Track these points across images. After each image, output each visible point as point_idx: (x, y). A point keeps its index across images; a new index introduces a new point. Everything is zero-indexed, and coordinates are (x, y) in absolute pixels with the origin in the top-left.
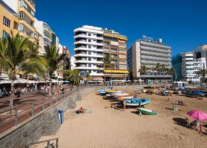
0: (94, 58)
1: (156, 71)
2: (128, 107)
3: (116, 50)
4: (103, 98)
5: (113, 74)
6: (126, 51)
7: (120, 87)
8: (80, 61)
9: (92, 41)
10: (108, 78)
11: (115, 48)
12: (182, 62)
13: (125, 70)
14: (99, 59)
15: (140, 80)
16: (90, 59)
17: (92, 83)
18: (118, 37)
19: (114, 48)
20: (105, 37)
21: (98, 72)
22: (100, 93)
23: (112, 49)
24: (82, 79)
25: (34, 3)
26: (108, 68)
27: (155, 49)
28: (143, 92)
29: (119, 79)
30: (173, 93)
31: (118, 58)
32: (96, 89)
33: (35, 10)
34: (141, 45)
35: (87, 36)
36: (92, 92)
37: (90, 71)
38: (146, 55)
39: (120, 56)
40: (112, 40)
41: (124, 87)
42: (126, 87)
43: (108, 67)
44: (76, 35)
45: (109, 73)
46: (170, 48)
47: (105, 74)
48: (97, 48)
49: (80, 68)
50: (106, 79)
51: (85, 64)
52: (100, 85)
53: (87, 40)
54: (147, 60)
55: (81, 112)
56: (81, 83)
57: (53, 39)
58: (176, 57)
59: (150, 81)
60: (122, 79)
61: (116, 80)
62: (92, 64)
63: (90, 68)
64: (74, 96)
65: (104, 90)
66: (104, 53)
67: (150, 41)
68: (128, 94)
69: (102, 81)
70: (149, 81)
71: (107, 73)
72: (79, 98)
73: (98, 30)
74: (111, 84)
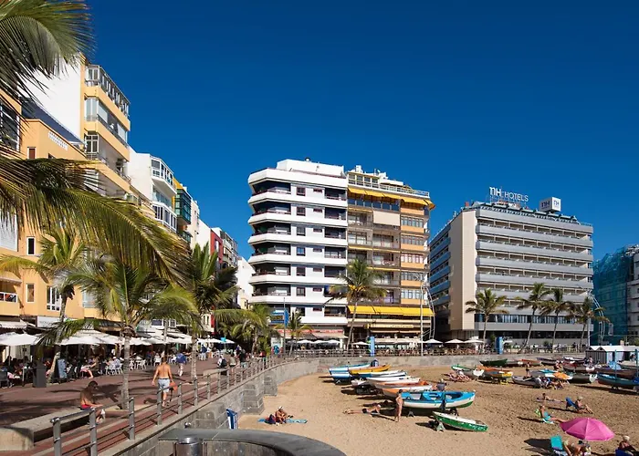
0: (317, 268)
1: (528, 311)
2: (411, 413)
3: (391, 238)
4: (342, 392)
5: (378, 320)
6: (426, 244)
7: (402, 360)
8: (269, 278)
9: (309, 211)
10: (361, 333)
11: (386, 233)
12: (633, 280)
13: (419, 306)
14: (331, 271)
15: (474, 340)
16: (301, 271)
17: (307, 346)
18: (401, 195)
19: (384, 233)
20: (353, 198)
21: (327, 314)
22: (335, 378)
23: (376, 236)
24: (278, 336)
25: (126, 101)
26: (362, 299)
27: (531, 235)
28: (472, 377)
29: (400, 336)
30: (571, 381)
31: (399, 267)
32: (322, 365)
33: (127, 124)
34: (481, 221)
35: (292, 197)
36: (308, 374)
37: (302, 309)
38: (499, 255)
39: (406, 261)
40: (377, 207)
41: (414, 361)
42: (421, 360)
43: (363, 295)
44: (257, 193)
45: (367, 316)
46: (591, 229)
47: (351, 320)
48: (327, 235)
49: (269, 299)
50: (356, 336)
51: (287, 286)
52: (336, 355)
53: (294, 209)
54: (501, 271)
55: (278, 421)
56: (273, 345)
57: (181, 209)
58: (613, 260)
59: (510, 341)
60: (411, 336)
61: (388, 340)
62: (309, 286)
63: (301, 300)
64: (258, 382)
65: (346, 369)
66: (351, 252)
67: (515, 207)
68: (416, 381)
69: (341, 342)
70: (502, 342)
71: (358, 316)
72: (271, 389)
73: (331, 174)
74: (372, 350)
